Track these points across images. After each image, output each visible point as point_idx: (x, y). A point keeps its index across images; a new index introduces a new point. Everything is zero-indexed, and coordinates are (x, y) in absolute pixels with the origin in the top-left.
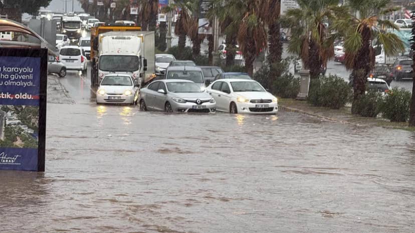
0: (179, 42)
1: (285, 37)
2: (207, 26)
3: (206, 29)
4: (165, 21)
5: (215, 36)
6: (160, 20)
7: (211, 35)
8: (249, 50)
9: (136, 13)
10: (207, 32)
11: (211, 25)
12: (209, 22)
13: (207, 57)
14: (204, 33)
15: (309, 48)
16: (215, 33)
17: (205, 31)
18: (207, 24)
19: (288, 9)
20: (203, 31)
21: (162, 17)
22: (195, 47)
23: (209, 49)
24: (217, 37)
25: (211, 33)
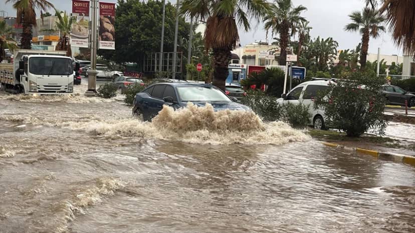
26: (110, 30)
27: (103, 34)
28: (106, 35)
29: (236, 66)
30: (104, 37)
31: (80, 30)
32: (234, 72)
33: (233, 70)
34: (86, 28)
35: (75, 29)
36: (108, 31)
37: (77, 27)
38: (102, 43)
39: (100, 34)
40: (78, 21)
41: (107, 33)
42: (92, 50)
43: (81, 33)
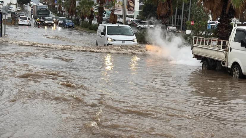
9: (51, 5)
15: (82, 14)
19: (78, 5)
26: (132, 6)
27: (129, 8)
28: (130, 9)
29: (213, 22)
30: (130, 10)
31: (118, 6)
32: (212, 26)
33: (211, 24)
34: (121, 5)
35: (116, 6)
36: (131, 7)
37: (117, 5)
38: (128, 12)
39: (128, 8)
40: (118, 2)
41: (131, 8)
42: (124, 16)
43: (119, 7)
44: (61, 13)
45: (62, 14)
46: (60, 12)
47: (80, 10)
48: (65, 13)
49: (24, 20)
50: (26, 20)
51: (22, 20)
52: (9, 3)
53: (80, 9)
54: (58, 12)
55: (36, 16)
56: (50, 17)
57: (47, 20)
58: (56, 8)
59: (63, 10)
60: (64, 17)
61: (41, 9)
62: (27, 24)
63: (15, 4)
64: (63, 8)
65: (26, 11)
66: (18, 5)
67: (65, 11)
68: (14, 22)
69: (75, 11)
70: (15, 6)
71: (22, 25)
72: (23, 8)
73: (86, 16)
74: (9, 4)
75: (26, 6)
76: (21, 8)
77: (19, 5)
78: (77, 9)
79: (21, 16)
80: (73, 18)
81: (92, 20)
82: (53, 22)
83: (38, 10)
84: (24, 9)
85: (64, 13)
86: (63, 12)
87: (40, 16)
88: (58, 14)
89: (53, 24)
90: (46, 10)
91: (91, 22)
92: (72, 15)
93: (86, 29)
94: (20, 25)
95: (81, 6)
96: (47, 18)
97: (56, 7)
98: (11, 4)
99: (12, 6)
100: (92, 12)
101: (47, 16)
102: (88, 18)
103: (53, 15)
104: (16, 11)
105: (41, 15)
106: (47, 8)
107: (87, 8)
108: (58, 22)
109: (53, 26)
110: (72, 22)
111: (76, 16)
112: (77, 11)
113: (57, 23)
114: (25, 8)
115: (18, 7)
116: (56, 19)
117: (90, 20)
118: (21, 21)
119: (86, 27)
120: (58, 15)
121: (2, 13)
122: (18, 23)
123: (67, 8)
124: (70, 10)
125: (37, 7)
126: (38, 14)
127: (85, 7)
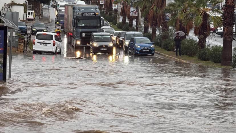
0: (122, 20)
1: (168, 18)
2: (135, 11)
3: (134, 13)
4: (116, 8)
5: (139, 17)
6: (114, 8)
7: (137, 16)
8: (154, 25)
9: (103, 4)
10: (135, 15)
11: (137, 11)
12: (136, 9)
13: (136, 28)
14: (133, 15)
15: (180, 24)
16: (139, 15)
17: (134, 14)
18: (135, 10)
19: (170, 3)
20: (133, 14)
21: (115, 6)
22: (130, 23)
23: (136, 24)
24: (140, 17)
25: (137, 15)
44: (127, 21)
45: (131, 25)
46: (124, 20)
47: (176, 14)
48: (137, 22)
49: (46, 41)
50: (51, 42)
51: (42, 41)
52: (10, 2)
53: (175, 11)
54: (121, 20)
55: (72, 30)
56: (103, 31)
57: (98, 40)
58: (116, 10)
59: (134, 15)
60: (136, 30)
61: (83, 14)
62: (53, 49)
63: (22, 3)
64: (132, 9)
65: (47, 19)
66: (27, 7)
67: (137, 18)
68: (22, 46)
69: (164, 15)
70: (22, 8)
71: (40, 53)
72: (39, 13)
73: (190, 28)
74: (8, 5)
75: (46, 9)
76: (35, 12)
77: (32, 7)
78: (169, 11)
79: (38, 33)
80: (158, 33)
81: (206, 37)
82: (111, 44)
83: (77, 17)
84: (41, 15)
85: (134, 22)
86: (131, 19)
87: (80, 30)
88: (120, 23)
89: (111, 48)
90: (95, 17)
91: (202, 41)
92: (155, 26)
93: (191, 58)
94: (35, 52)
95: (178, 4)
96: (96, 34)
97: (114, 7)
98: (13, 4)
99: (15, 9)
100: (206, 16)
101: (98, 30)
102: (196, 33)
103: (109, 27)
104: (23, 21)
105: (82, 27)
106: (98, 10)
107: (194, 9)
108: (122, 43)
109: (111, 54)
110: (150, 42)
111: (165, 28)
112: (169, 16)
113: (120, 46)
114: (45, 13)
115: (28, 11)
116: (118, 36)
117: (202, 36)
118: (39, 44)
119: (191, 55)
120: (120, 27)
121: (6, 27)
122: (31, 48)
123: (142, 11)
124: (151, 15)
125: (74, 9)
126: (76, 26)
127: (187, 6)
